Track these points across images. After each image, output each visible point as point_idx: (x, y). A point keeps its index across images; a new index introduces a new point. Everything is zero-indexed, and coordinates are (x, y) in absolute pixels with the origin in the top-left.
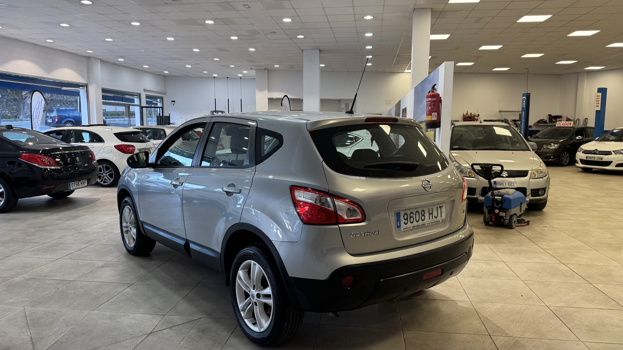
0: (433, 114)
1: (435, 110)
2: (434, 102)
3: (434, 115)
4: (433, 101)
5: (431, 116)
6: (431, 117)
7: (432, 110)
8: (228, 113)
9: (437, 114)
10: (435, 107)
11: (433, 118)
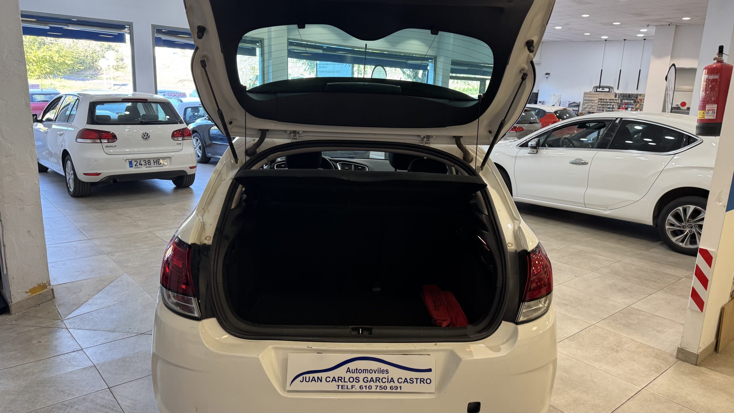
0: (708, 107)
1: (713, 99)
2: (712, 83)
3: (710, 109)
4: (710, 82)
5: (704, 111)
6: (703, 113)
7: (708, 100)
8: (618, 89)
9: (716, 107)
10: (714, 93)
11: (706, 115)
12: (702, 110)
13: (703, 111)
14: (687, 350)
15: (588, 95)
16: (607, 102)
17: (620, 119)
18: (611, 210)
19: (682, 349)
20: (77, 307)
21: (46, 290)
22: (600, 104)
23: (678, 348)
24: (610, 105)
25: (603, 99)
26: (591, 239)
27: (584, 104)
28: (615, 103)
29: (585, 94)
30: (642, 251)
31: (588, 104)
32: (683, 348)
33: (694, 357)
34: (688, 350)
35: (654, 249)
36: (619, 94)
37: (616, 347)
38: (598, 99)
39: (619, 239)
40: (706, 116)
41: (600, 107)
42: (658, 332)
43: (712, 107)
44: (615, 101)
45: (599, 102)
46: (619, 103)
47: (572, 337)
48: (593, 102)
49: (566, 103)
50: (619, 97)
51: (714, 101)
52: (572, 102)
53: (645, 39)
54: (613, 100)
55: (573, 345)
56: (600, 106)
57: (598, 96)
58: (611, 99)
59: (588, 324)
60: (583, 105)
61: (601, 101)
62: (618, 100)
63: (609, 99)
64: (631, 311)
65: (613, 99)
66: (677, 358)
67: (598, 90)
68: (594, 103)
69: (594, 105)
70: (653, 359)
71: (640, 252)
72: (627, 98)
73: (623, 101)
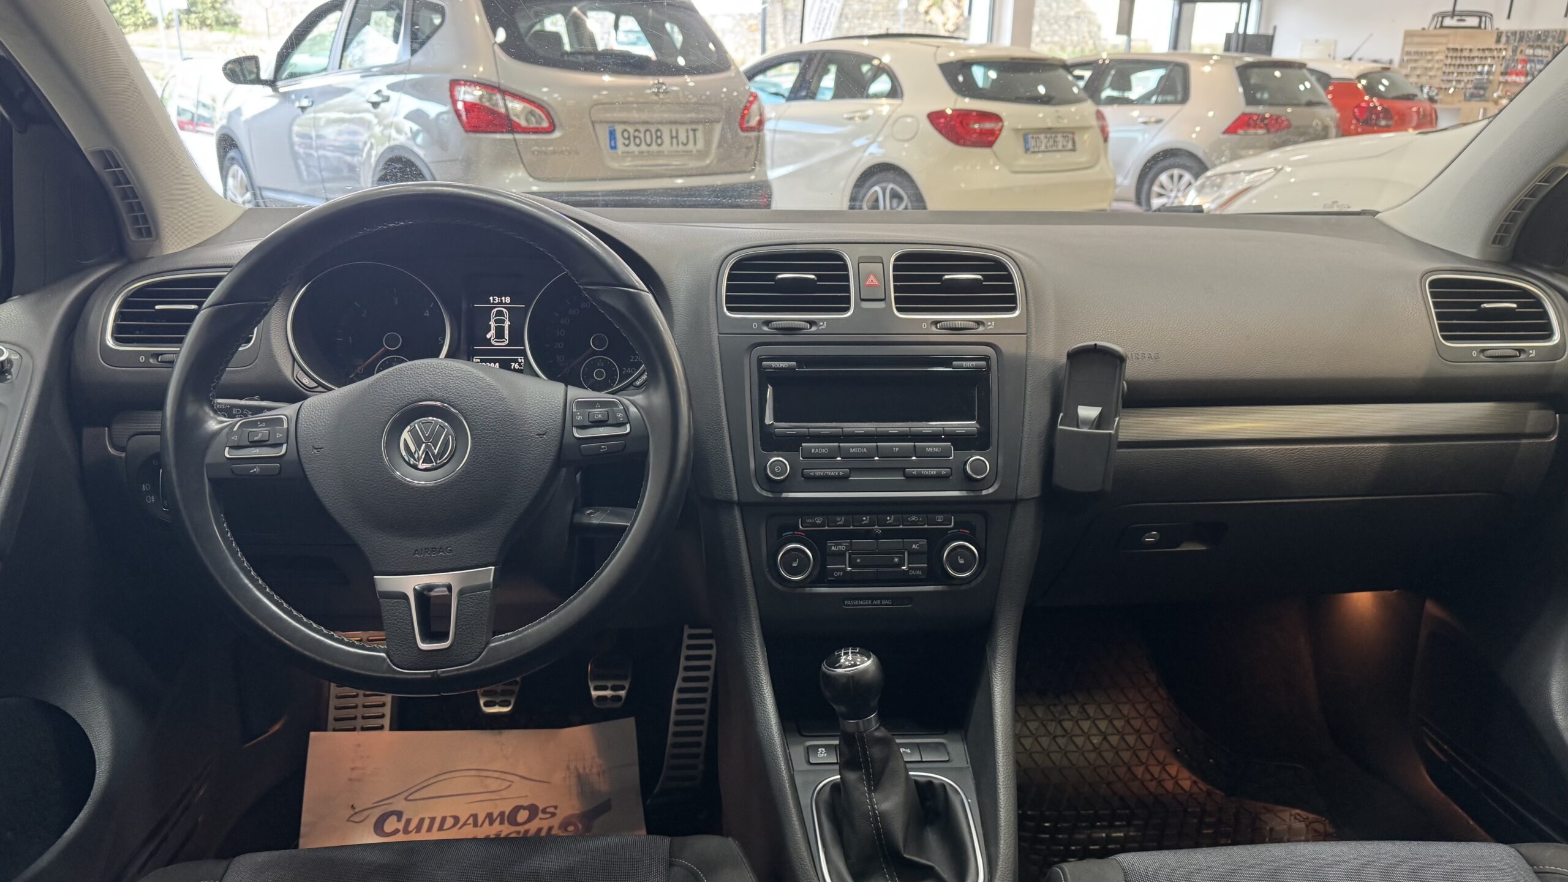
8: (1509, 17)
15: (1416, 40)
16: (1473, 58)
22: (1450, 65)
24: (1481, 65)
25: (1462, 50)
27: (1403, 64)
28: (1496, 59)
29: (1408, 34)
31: (1411, 65)
36: (1507, 32)
38: (1443, 48)
41: (1448, 73)
44: (1495, 54)
45: (1447, 57)
46: (1508, 57)
48: (1429, 57)
50: (1507, 42)
54: (1490, 50)
57: (1443, 41)
58: (1485, 47)
60: (1400, 67)
61: (1456, 54)
63: (1479, 50)
65: (1493, 49)
67: (1448, 22)
68: (1433, 62)
69: (1433, 67)
72: (1531, 43)
73: (1519, 51)
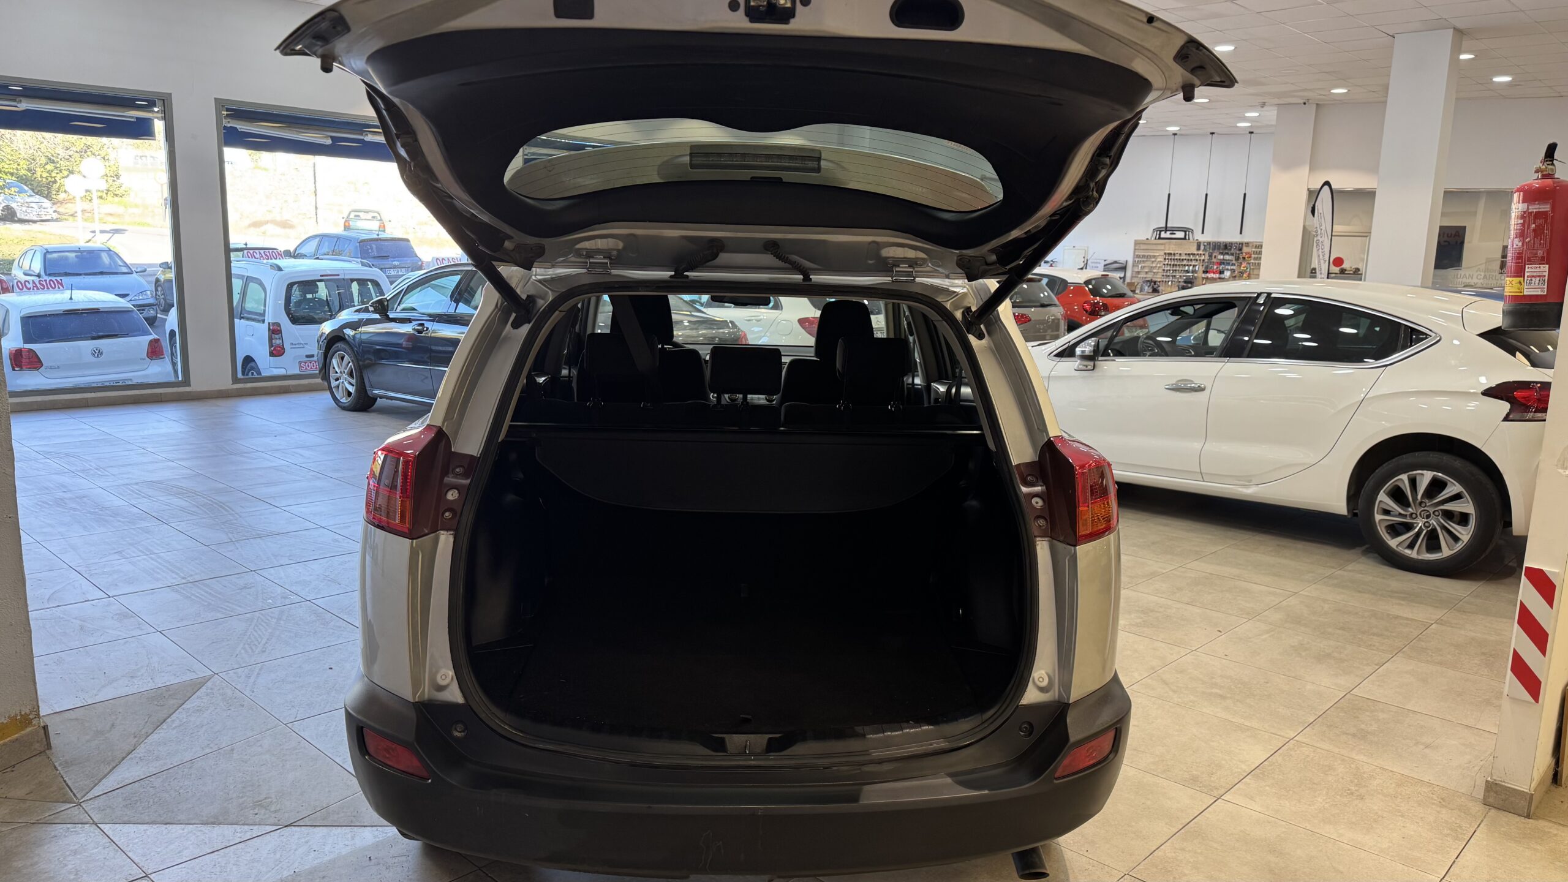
0: (1529, 270)
1: (1540, 253)
2: (1539, 221)
3: (1535, 274)
4: (1531, 218)
5: (1523, 279)
6: (1520, 283)
7: (1528, 255)
8: (1203, 233)
9: (1547, 270)
10: (1541, 240)
11: (1526, 287)
12: (1514, 277)
13: (1518, 279)
14: (1506, 785)
15: (1143, 247)
16: (1183, 260)
17: (1266, 295)
18: (1260, 486)
19: (1496, 784)
20: (111, 767)
21: (29, 729)
22: (1167, 264)
23: (1487, 781)
24: (1188, 265)
25: (1174, 254)
26: (1221, 548)
27: (1135, 264)
28: (1199, 261)
29: (1137, 243)
30: (1334, 570)
31: (1143, 265)
32: (1497, 782)
33: (1524, 799)
34: (1509, 785)
35: (1353, 563)
36: (1204, 242)
37: (1357, 788)
38: (1162, 253)
39: (1278, 545)
40: (1525, 290)
41: (1167, 270)
42: (1427, 747)
43: (1538, 270)
44: (1197, 257)
45: (1165, 259)
46: (1206, 260)
47: (1258, 771)
48: (1153, 260)
49: (1099, 263)
50: (1205, 250)
51: (1543, 258)
52: (1110, 260)
53: (1251, 133)
55: (1267, 788)
56: (1168, 268)
57: (1163, 248)
58: (1190, 253)
59: (1281, 738)
60: (1133, 266)
61: (1170, 258)
62: (1204, 254)
63: (1186, 254)
64: (1357, 702)
65: (1194, 254)
66: (1485, 803)
67: (1163, 235)
68: (1156, 263)
69: (1156, 267)
70: (1438, 809)
71: (1329, 572)
72: (1221, 251)
73: (1213, 257)
